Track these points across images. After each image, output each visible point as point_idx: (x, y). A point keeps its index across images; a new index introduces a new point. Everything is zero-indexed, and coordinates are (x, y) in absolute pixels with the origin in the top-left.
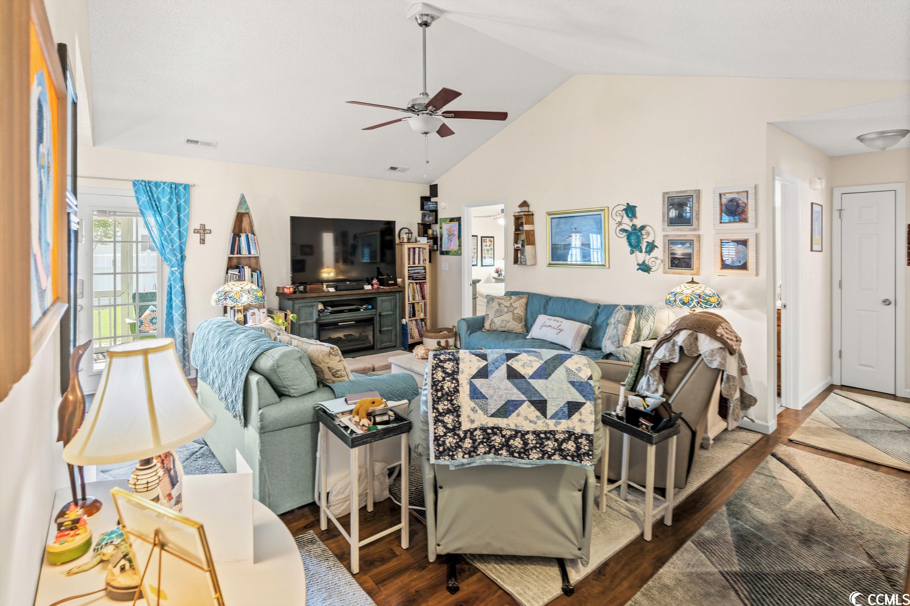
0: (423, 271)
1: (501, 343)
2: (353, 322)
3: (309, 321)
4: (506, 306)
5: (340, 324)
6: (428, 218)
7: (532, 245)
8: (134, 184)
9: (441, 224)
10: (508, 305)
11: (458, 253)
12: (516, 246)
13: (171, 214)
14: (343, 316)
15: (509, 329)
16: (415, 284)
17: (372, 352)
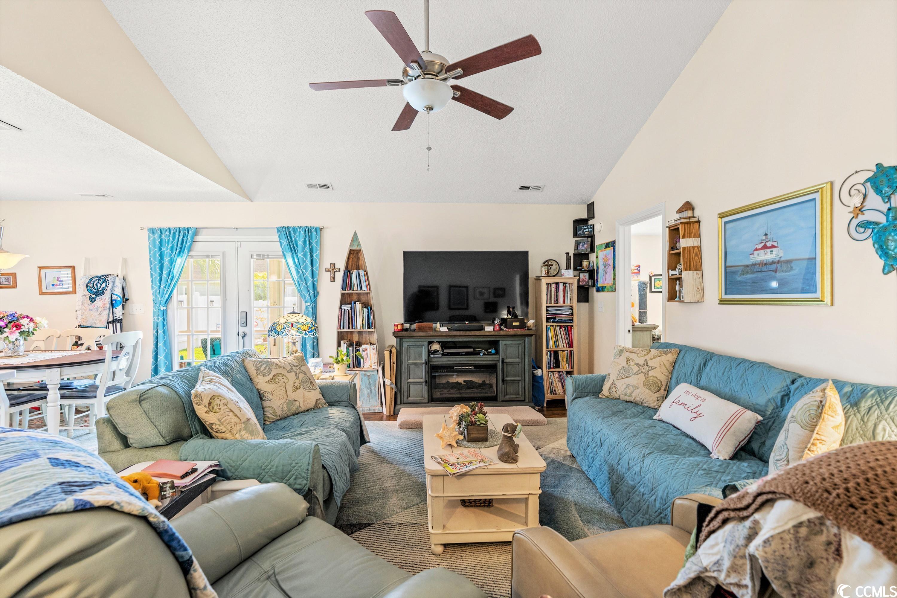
0: (568, 312)
1: (600, 419)
2: (473, 367)
3: (418, 362)
4: (636, 364)
5: (455, 368)
6: (583, 246)
7: (696, 269)
8: (279, 231)
9: (597, 252)
10: (641, 363)
11: (613, 289)
12: (671, 273)
13: (305, 255)
14: (458, 359)
15: (637, 399)
16: (558, 328)
17: (491, 403)
